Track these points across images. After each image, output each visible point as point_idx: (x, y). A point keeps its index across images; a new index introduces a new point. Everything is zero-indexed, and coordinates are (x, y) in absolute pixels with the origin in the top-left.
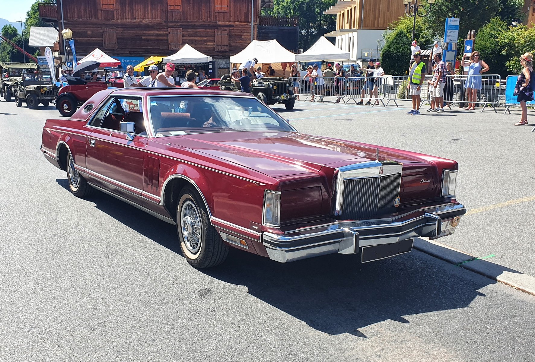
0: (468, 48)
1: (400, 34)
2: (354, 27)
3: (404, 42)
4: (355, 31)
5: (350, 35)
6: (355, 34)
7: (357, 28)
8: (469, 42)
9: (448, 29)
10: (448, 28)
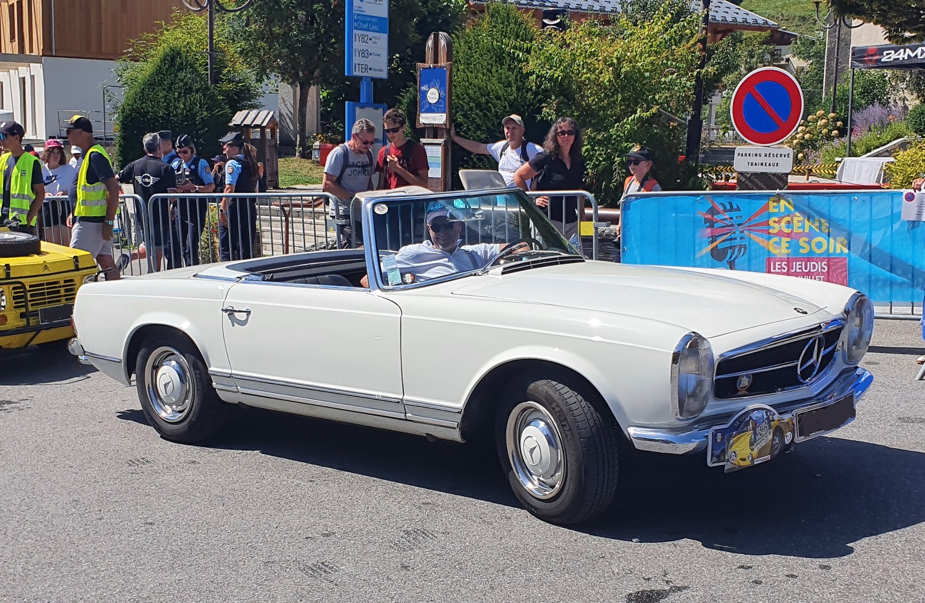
0: (433, 96)
1: (173, 59)
2: (31, 50)
3: (186, 84)
4: (36, 60)
5: (23, 71)
6: (37, 69)
7: (41, 54)
8: (433, 76)
9: (356, 28)
10: (355, 24)
